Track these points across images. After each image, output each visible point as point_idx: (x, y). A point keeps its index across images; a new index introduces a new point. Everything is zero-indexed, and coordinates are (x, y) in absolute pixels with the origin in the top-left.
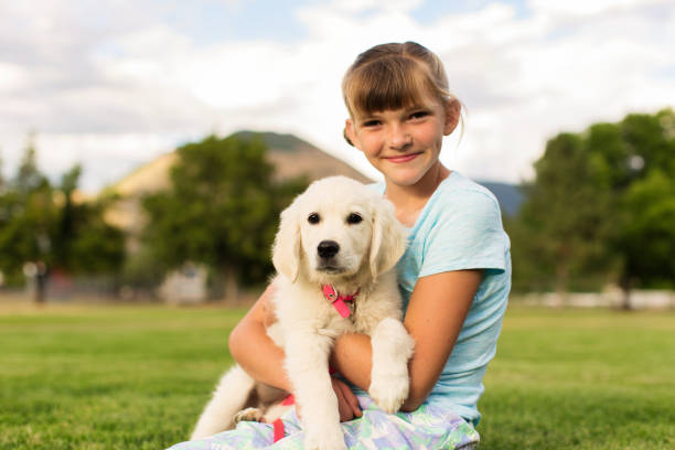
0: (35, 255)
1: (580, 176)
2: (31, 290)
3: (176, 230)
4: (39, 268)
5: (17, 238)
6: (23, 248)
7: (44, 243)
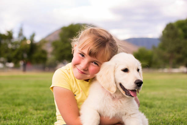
0: (22, 59)
1: (176, 35)
2: (22, 68)
3: (62, 51)
4: (24, 62)
5: (18, 54)
6: (20, 56)
7: (25, 56)
